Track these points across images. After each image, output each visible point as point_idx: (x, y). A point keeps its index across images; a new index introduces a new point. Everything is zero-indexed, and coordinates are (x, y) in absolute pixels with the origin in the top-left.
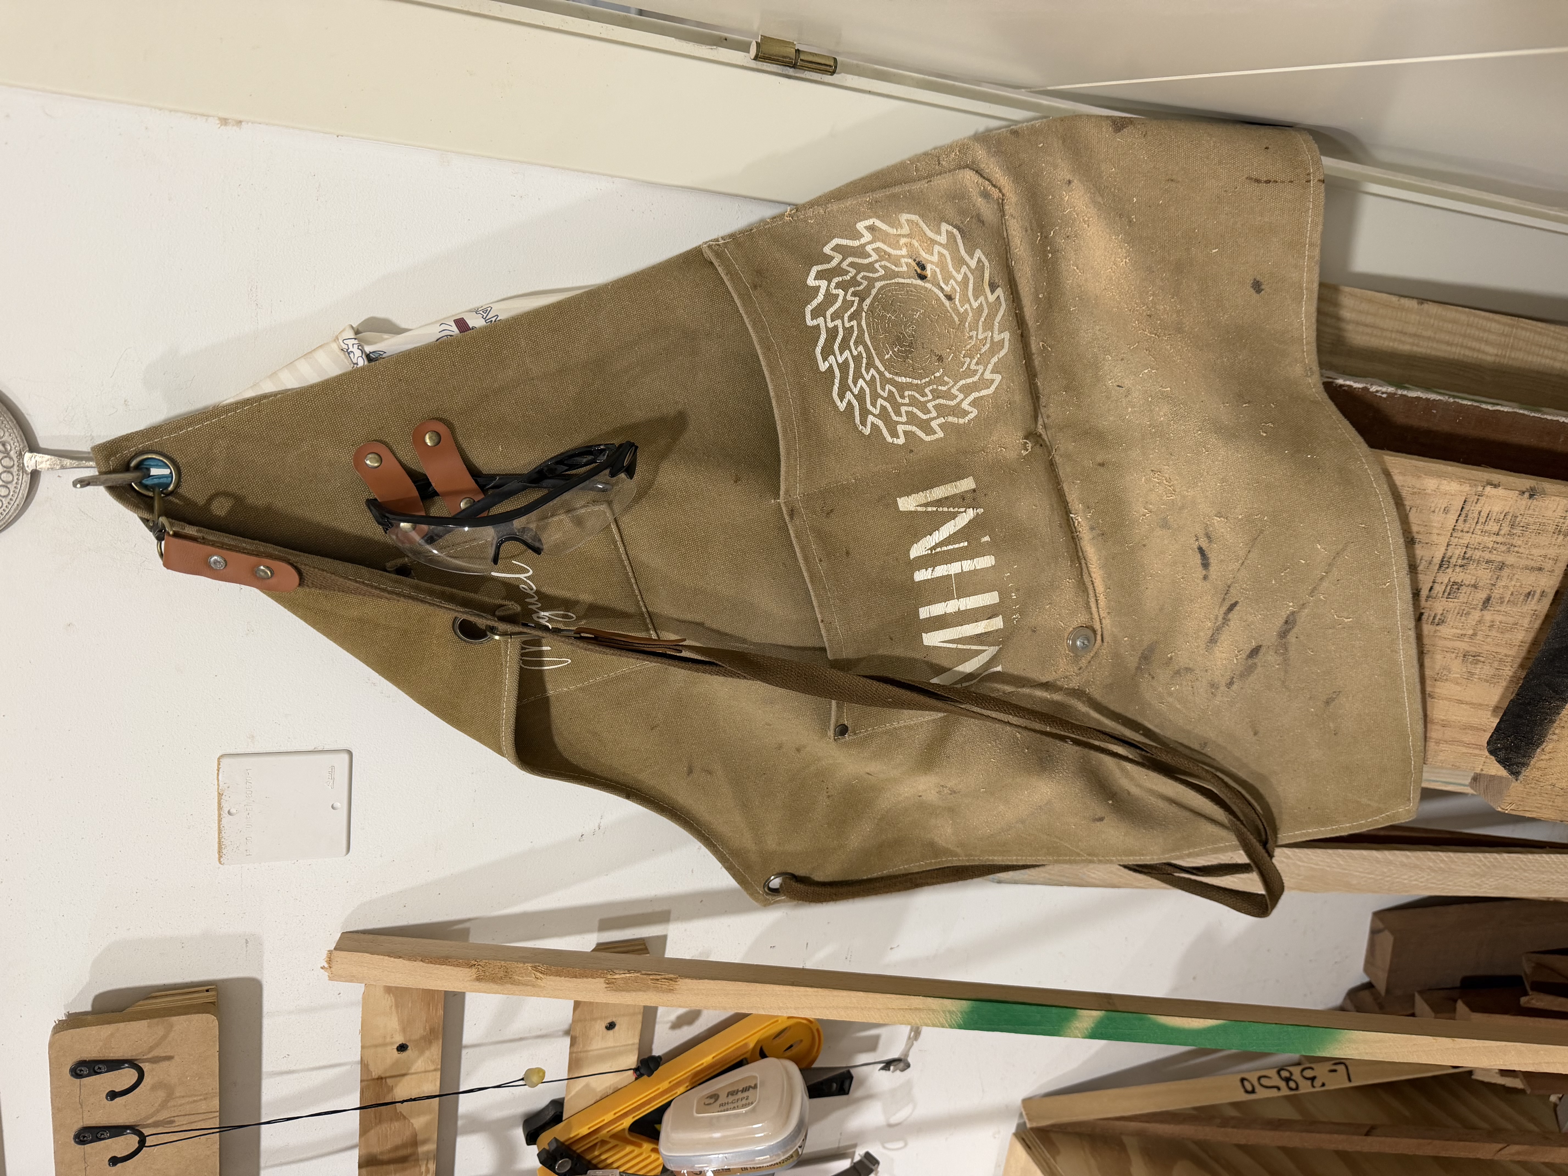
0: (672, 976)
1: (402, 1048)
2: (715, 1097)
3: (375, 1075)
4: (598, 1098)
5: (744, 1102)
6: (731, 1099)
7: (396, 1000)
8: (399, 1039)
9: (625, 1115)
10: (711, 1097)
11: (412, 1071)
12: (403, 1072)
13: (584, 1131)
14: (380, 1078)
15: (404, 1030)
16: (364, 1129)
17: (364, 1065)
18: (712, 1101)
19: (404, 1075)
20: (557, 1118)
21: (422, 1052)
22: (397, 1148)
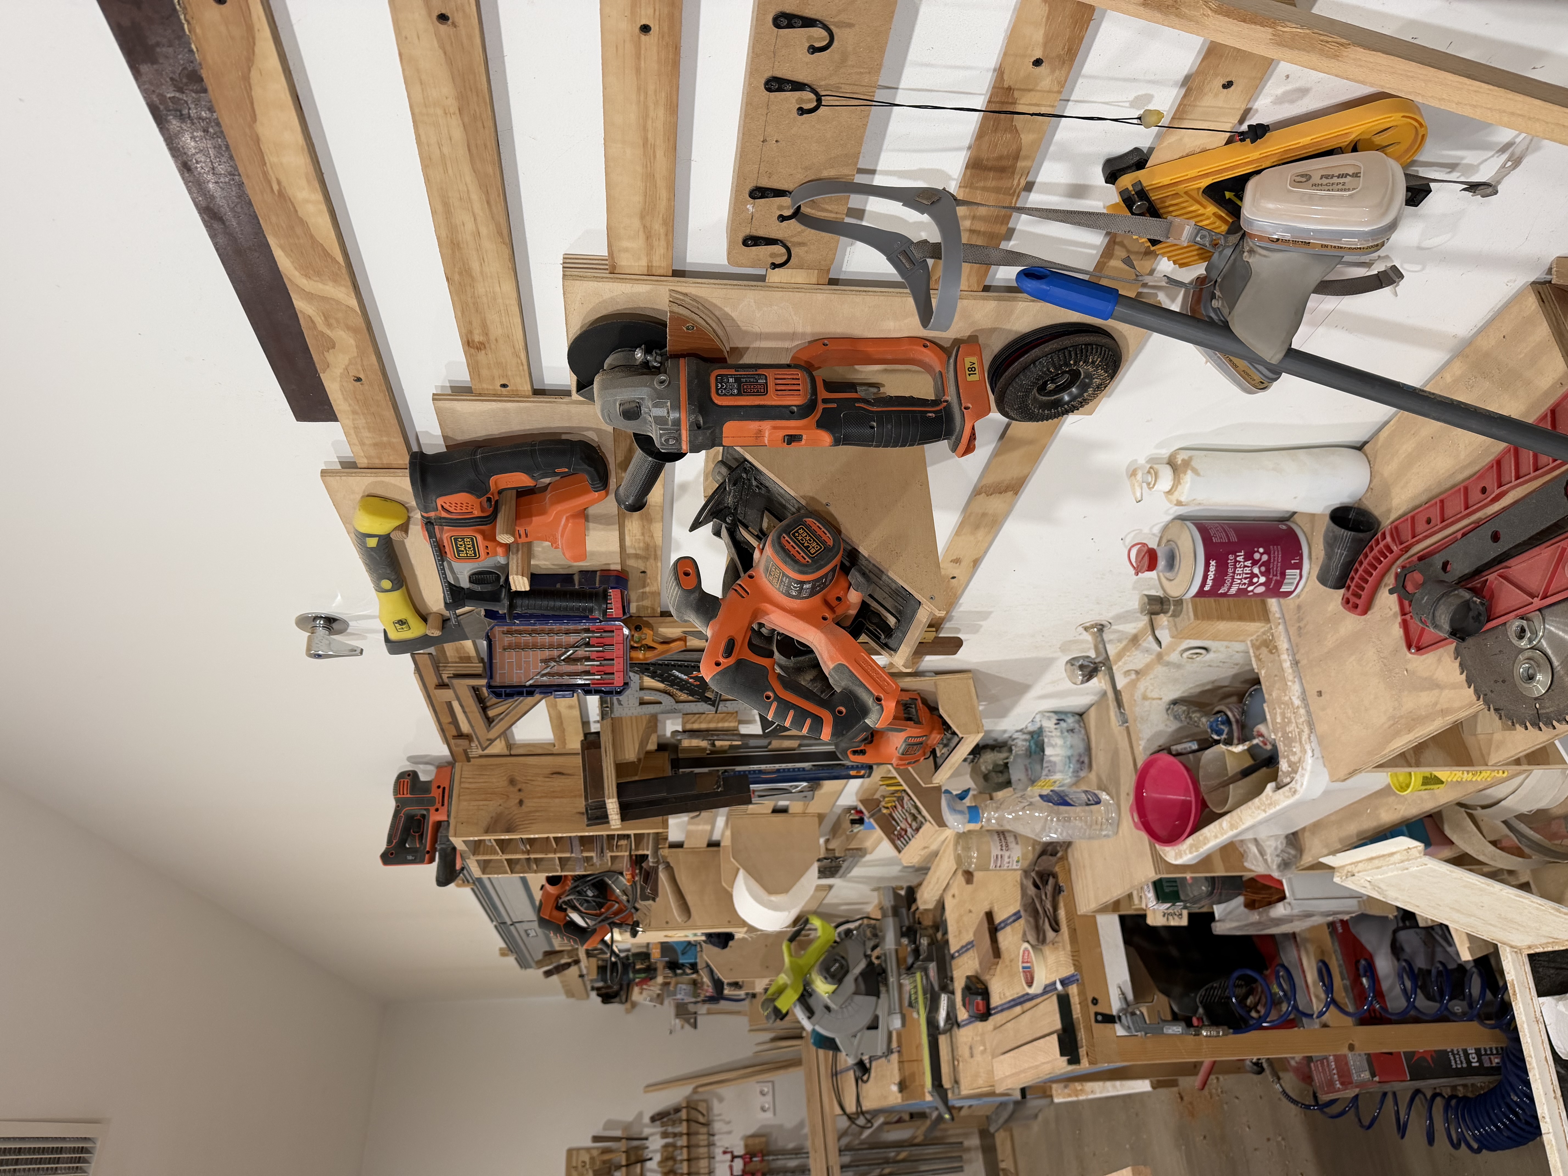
0: (1344, 41)
1: (1038, 63)
2: (1308, 177)
3: (1006, 85)
4: (1184, 154)
5: (1340, 187)
6: (1325, 181)
7: (1049, 11)
8: (1038, 54)
9: (1207, 175)
10: (1302, 176)
11: (1039, 88)
12: (1031, 87)
13: (1166, 181)
14: (1010, 89)
15: (1045, 45)
16: (981, 134)
17: (1000, 72)
18: (1304, 179)
19: (1030, 90)
20: (1141, 164)
21: (1053, 71)
22: (1001, 158)
